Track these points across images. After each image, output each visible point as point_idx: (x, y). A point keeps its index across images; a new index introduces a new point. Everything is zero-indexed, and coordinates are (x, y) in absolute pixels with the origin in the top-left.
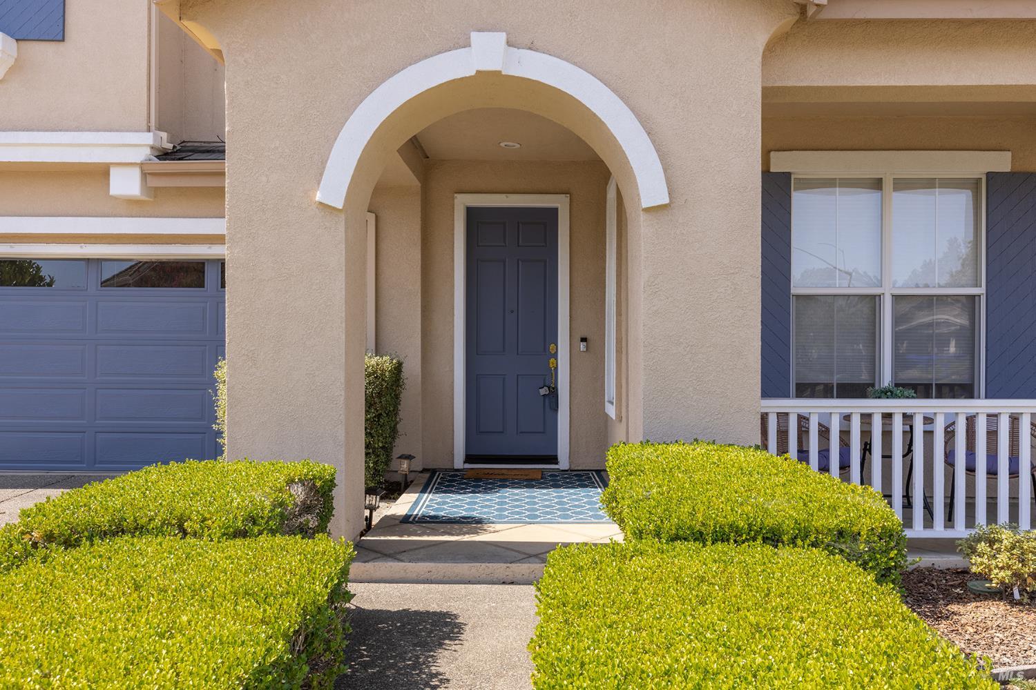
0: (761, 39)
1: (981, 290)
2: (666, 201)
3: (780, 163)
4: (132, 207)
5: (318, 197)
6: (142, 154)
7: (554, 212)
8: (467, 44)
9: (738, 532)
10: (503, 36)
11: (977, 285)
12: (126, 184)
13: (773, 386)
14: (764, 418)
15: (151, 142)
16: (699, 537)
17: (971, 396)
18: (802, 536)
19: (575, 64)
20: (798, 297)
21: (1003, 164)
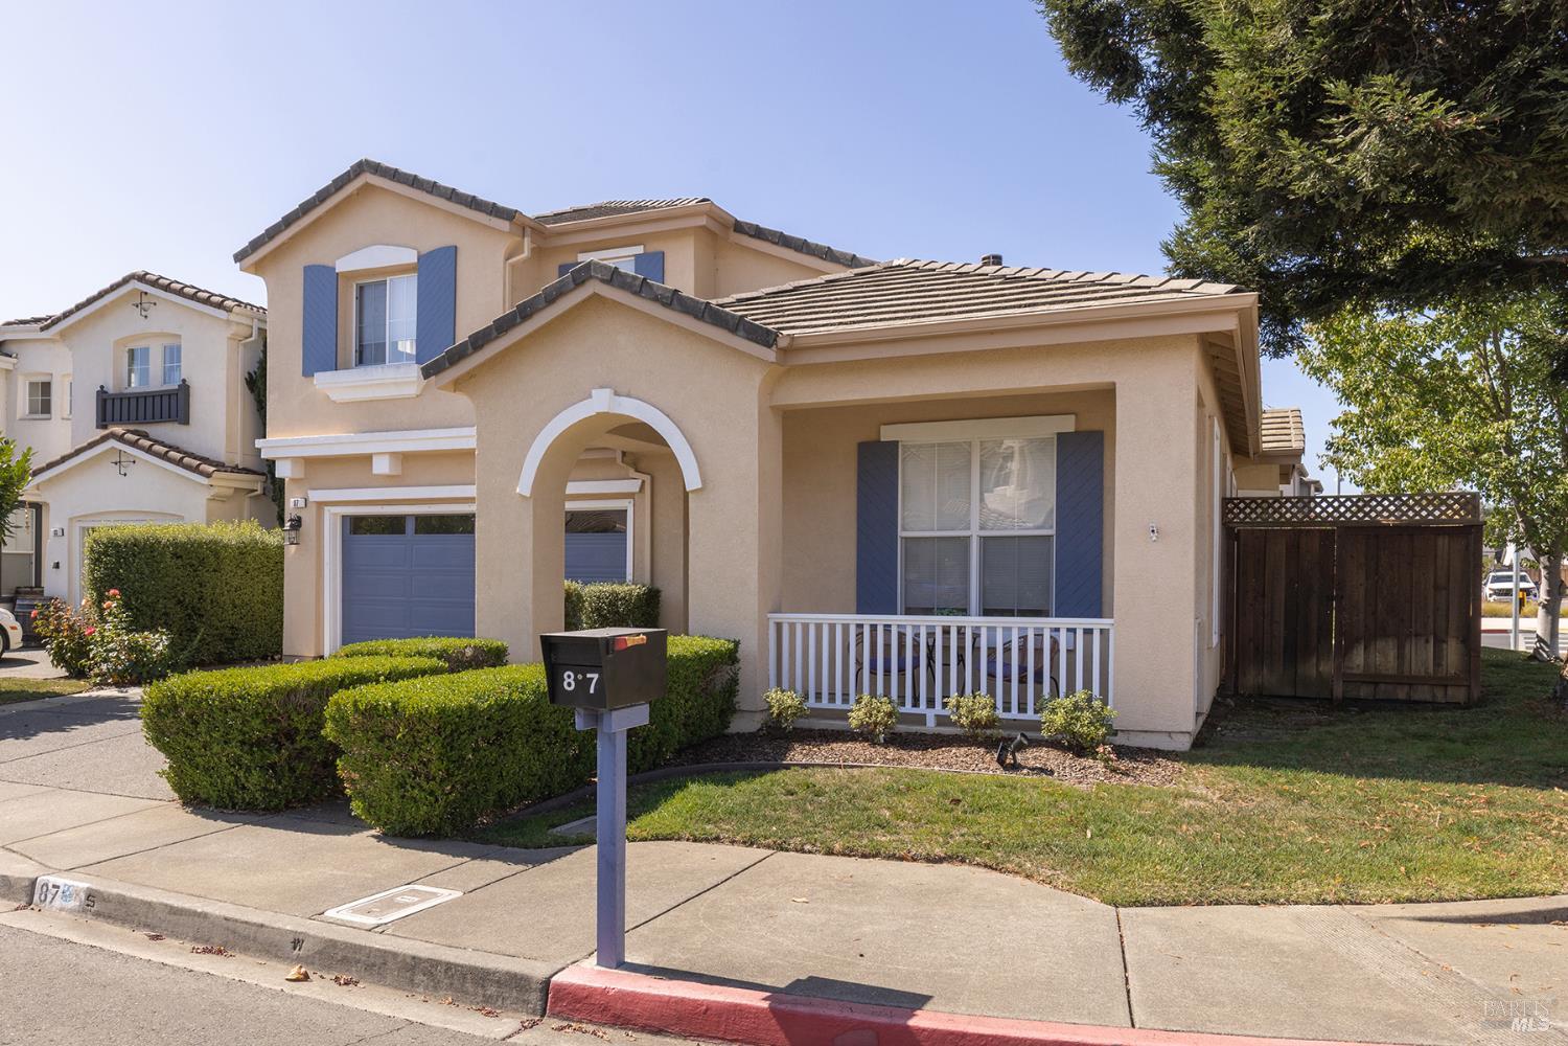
0: (758, 380)
1: (1053, 532)
2: (700, 486)
3: (890, 434)
5: (517, 491)
8: (590, 396)
10: (610, 390)
11: (1051, 527)
17: (1042, 616)
19: (650, 404)
20: (905, 538)
21: (1068, 424)
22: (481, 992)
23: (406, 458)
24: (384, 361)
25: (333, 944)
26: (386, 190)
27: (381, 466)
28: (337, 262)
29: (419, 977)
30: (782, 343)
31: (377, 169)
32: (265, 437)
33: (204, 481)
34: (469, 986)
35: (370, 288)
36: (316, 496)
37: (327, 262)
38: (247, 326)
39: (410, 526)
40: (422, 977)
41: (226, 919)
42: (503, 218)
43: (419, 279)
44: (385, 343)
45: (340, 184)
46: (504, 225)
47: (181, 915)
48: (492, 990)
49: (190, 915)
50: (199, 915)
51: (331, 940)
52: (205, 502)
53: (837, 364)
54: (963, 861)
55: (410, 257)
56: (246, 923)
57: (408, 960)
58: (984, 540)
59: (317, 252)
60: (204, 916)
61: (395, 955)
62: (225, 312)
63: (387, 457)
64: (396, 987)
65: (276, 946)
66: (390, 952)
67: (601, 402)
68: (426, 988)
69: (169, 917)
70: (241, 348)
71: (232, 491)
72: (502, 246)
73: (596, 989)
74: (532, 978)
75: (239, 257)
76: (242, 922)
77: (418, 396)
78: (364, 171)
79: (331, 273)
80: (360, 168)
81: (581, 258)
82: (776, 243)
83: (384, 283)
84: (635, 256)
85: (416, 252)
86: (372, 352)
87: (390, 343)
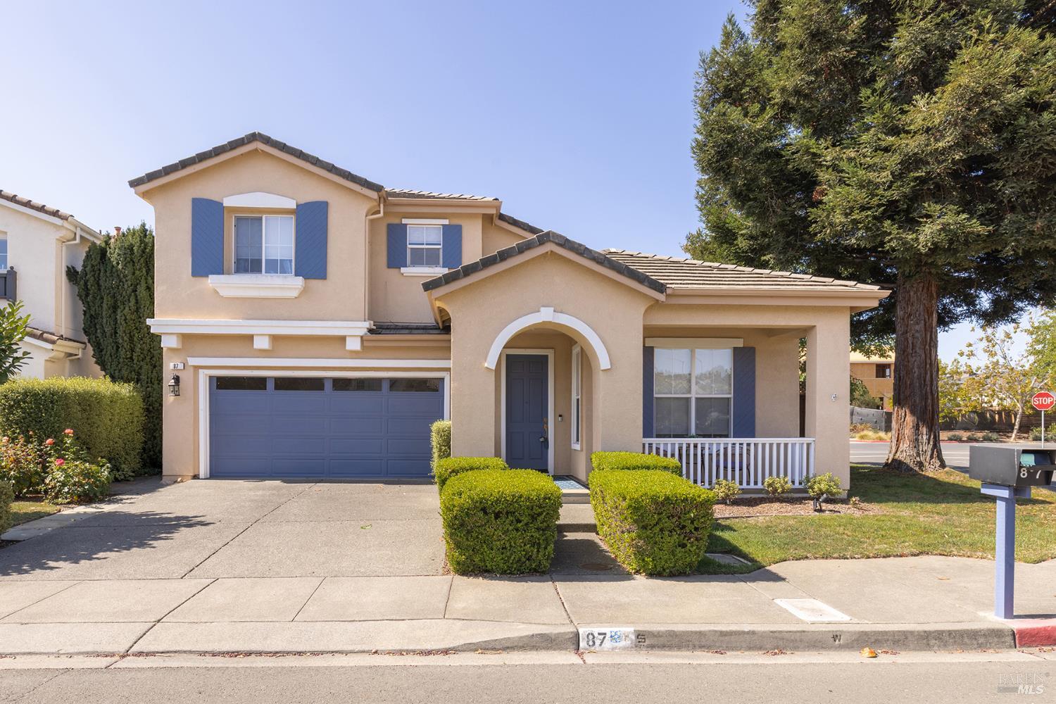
0: (643, 310)
1: (731, 396)
2: (610, 367)
3: (649, 343)
4: (354, 355)
5: (486, 365)
6: (363, 332)
7: (546, 357)
8: (539, 311)
9: (639, 467)
10: (553, 309)
11: (730, 394)
12: (354, 345)
13: (647, 433)
14: (644, 445)
15: (368, 326)
16: (629, 469)
17: (728, 437)
18: (655, 468)
19: (577, 318)
20: (657, 398)
21: (740, 343)
22: (975, 642)
23: (275, 339)
24: (260, 271)
25: (865, 633)
26: (273, 156)
27: (262, 343)
28: (224, 199)
29: (933, 642)
30: (669, 291)
31: (267, 140)
32: (154, 318)
33: (49, 346)
34: (966, 640)
35: (251, 221)
36: (193, 361)
37: (216, 199)
38: (72, 231)
39: (271, 385)
40: (934, 641)
41: (772, 632)
42: (374, 190)
43: (297, 220)
44: (261, 260)
45: (235, 145)
46: (374, 195)
47: (731, 635)
48: (981, 640)
49: (740, 634)
50: (748, 633)
51: (862, 632)
52: (43, 362)
53: (698, 305)
54: (928, 554)
55: (292, 205)
56: (790, 632)
57: (922, 634)
58: (697, 399)
59: (209, 190)
60: (753, 633)
61: (912, 633)
62: (60, 220)
63: (267, 338)
64: (918, 650)
65: (820, 642)
66: (908, 632)
67: (545, 315)
68: (939, 646)
69: (721, 638)
70: (64, 248)
71: (63, 354)
72: (365, 207)
73: (1041, 629)
74: (1004, 629)
75: (134, 184)
76: (787, 632)
77: (296, 298)
78: (257, 140)
79: (218, 206)
80: (254, 137)
81: (404, 221)
82: (525, 230)
83: (261, 219)
84: (442, 225)
85: (295, 201)
86: (249, 265)
87: (266, 260)
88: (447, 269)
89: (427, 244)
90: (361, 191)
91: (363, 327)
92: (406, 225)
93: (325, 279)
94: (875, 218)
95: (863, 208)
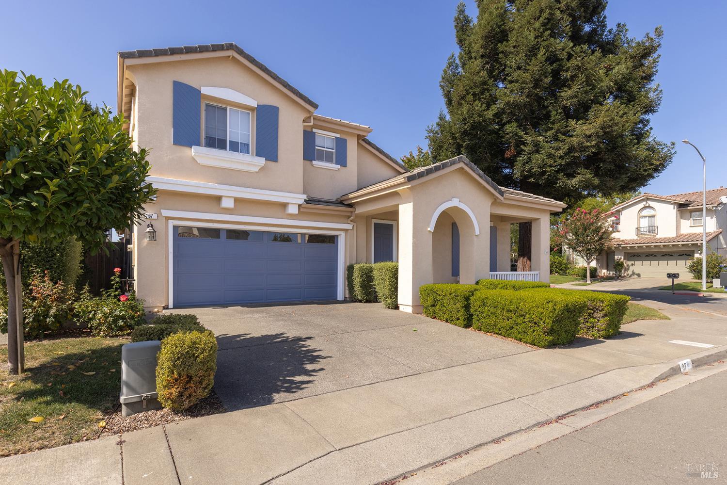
0: (490, 204)
2: (479, 234)
4: (292, 216)
5: (429, 229)
6: (301, 201)
8: (451, 200)
10: (458, 200)
12: (293, 210)
14: (490, 276)
15: (305, 198)
19: (467, 206)
21: (492, 224)
23: (237, 200)
24: (225, 149)
26: (244, 64)
27: (228, 203)
28: (201, 87)
31: (241, 52)
35: (218, 110)
36: (166, 213)
37: (194, 86)
39: (223, 235)
43: (258, 116)
44: (226, 140)
45: (215, 49)
55: (254, 104)
63: (233, 199)
67: (455, 203)
72: (302, 116)
77: (257, 172)
78: (233, 49)
79: (195, 93)
80: (231, 47)
81: (314, 130)
82: (374, 148)
83: (226, 110)
84: (336, 137)
85: (256, 102)
86: (216, 142)
87: (230, 141)
88: (339, 166)
89: (326, 148)
90: (304, 105)
91: (301, 198)
92: (315, 133)
93: (277, 162)
94: (555, 171)
95: (551, 166)
